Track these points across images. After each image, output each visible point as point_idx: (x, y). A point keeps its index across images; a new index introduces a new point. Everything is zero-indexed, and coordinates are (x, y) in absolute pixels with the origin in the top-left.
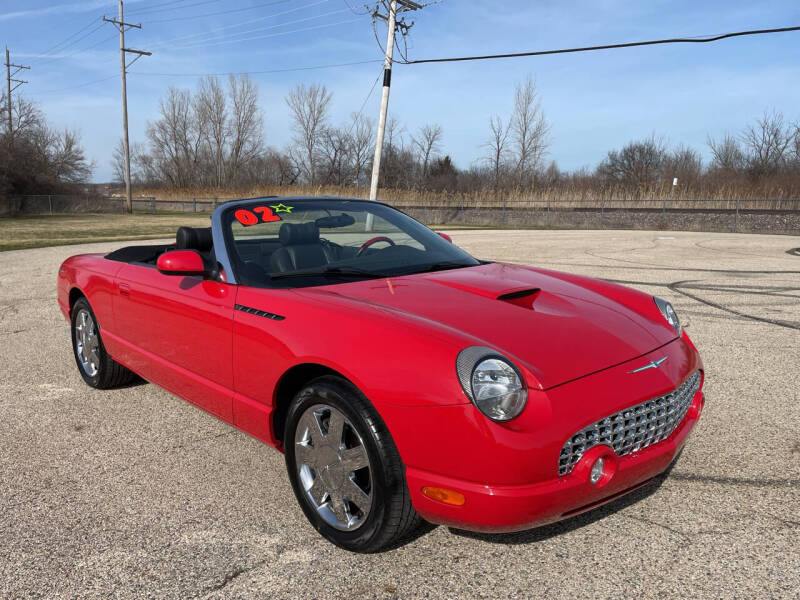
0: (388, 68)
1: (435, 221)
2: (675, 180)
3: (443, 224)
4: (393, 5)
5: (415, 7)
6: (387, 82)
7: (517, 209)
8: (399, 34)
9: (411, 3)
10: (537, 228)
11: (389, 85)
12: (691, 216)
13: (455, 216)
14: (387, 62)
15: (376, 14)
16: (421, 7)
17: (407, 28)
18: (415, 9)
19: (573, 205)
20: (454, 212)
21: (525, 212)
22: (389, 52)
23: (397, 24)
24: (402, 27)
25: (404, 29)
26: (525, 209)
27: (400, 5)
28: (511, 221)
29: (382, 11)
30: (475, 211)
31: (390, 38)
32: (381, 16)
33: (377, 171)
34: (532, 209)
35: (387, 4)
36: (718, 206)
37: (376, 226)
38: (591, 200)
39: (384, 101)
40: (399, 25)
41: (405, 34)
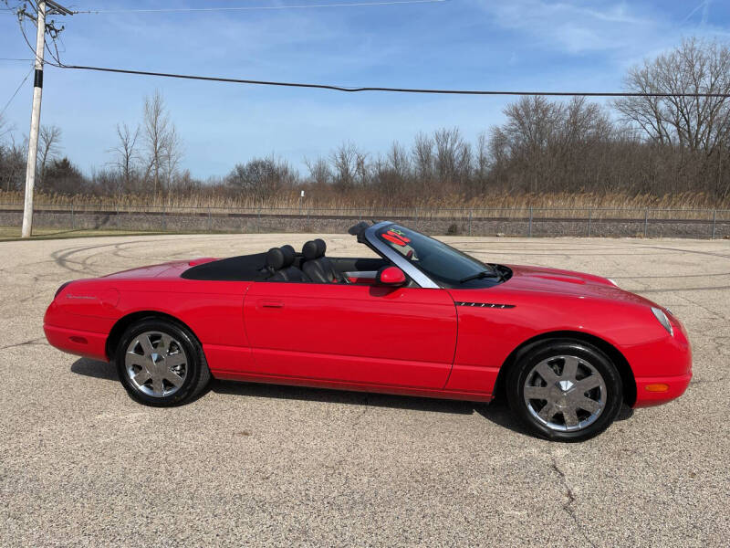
0: (40, 69)
1: (85, 225)
2: (303, 192)
3: (96, 228)
4: (42, 6)
5: (63, 11)
6: (39, 81)
7: (173, 214)
8: (49, 37)
9: (60, 7)
10: (198, 232)
11: (41, 86)
12: (325, 222)
13: (104, 222)
14: (37, 63)
15: (23, 12)
16: (71, 14)
17: (56, 31)
18: (64, 14)
19: (227, 211)
20: (104, 217)
21: (182, 218)
22: (39, 52)
23: (46, 26)
24: (51, 29)
25: (53, 32)
26: (181, 214)
27: (48, 8)
28: (172, 226)
29: (29, 10)
30: (129, 216)
31: (40, 39)
32: (27, 15)
33: (33, 175)
34: (188, 215)
35: (35, 5)
36: (334, 213)
37: (36, 232)
38: (233, 207)
39: (36, 103)
40: (49, 27)
41: (54, 37)
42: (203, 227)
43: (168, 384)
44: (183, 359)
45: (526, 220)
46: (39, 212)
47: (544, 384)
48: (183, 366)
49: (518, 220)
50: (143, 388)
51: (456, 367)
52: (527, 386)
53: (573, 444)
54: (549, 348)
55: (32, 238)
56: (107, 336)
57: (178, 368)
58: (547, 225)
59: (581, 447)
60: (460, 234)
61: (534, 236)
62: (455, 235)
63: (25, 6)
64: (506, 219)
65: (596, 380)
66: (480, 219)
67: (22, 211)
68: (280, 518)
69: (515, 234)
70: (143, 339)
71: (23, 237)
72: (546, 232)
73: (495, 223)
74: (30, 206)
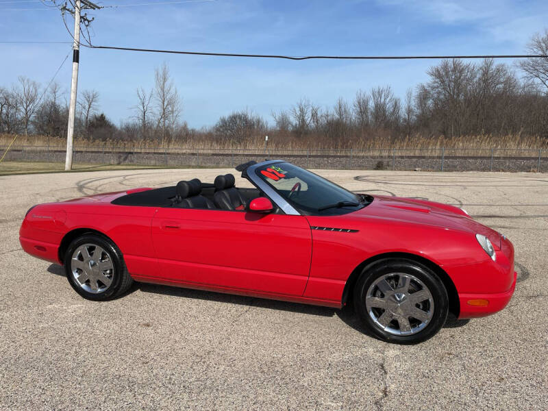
0: (77, 49)
1: (112, 162)
2: (267, 137)
3: (119, 164)
4: (78, 3)
5: (93, 7)
6: (76, 58)
7: (173, 154)
8: (83, 26)
9: (90, 3)
10: (189, 167)
11: (78, 62)
13: (125, 159)
14: (75, 45)
15: (64, 8)
16: (99, 8)
17: (89, 21)
18: (94, 9)
19: (210, 152)
20: (125, 155)
21: (178, 156)
22: (76, 37)
23: (81, 17)
24: (85, 20)
25: (86, 22)
26: (178, 154)
27: (82, 5)
28: (171, 162)
29: (69, 6)
30: (141, 155)
31: (77, 28)
32: (68, 10)
33: (73, 126)
34: (184, 154)
35: (73, 2)
36: (289, 153)
37: (74, 167)
38: (217, 149)
39: (74, 73)
40: (83, 19)
41: (87, 26)
42: (193, 164)
43: (101, 284)
44: (111, 265)
45: (439, 157)
46: (77, 152)
47: (382, 296)
48: (111, 270)
49: (433, 158)
50: (83, 286)
51: (311, 279)
52: (368, 297)
53: (405, 346)
54: (386, 266)
55: (73, 170)
56: (58, 246)
57: (108, 272)
58: (456, 162)
59: (412, 349)
60: (386, 169)
61: (446, 171)
62: (382, 169)
63: (66, 3)
64: (424, 157)
65: (426, 294)
66: (402, 157)
67: (65, 152)
68: (140, 397)
69: (430, 169)
70: (83, 249)
71: (66, 170)
72: (455, 167)
73: (414, 160)
74: (71, 148)
